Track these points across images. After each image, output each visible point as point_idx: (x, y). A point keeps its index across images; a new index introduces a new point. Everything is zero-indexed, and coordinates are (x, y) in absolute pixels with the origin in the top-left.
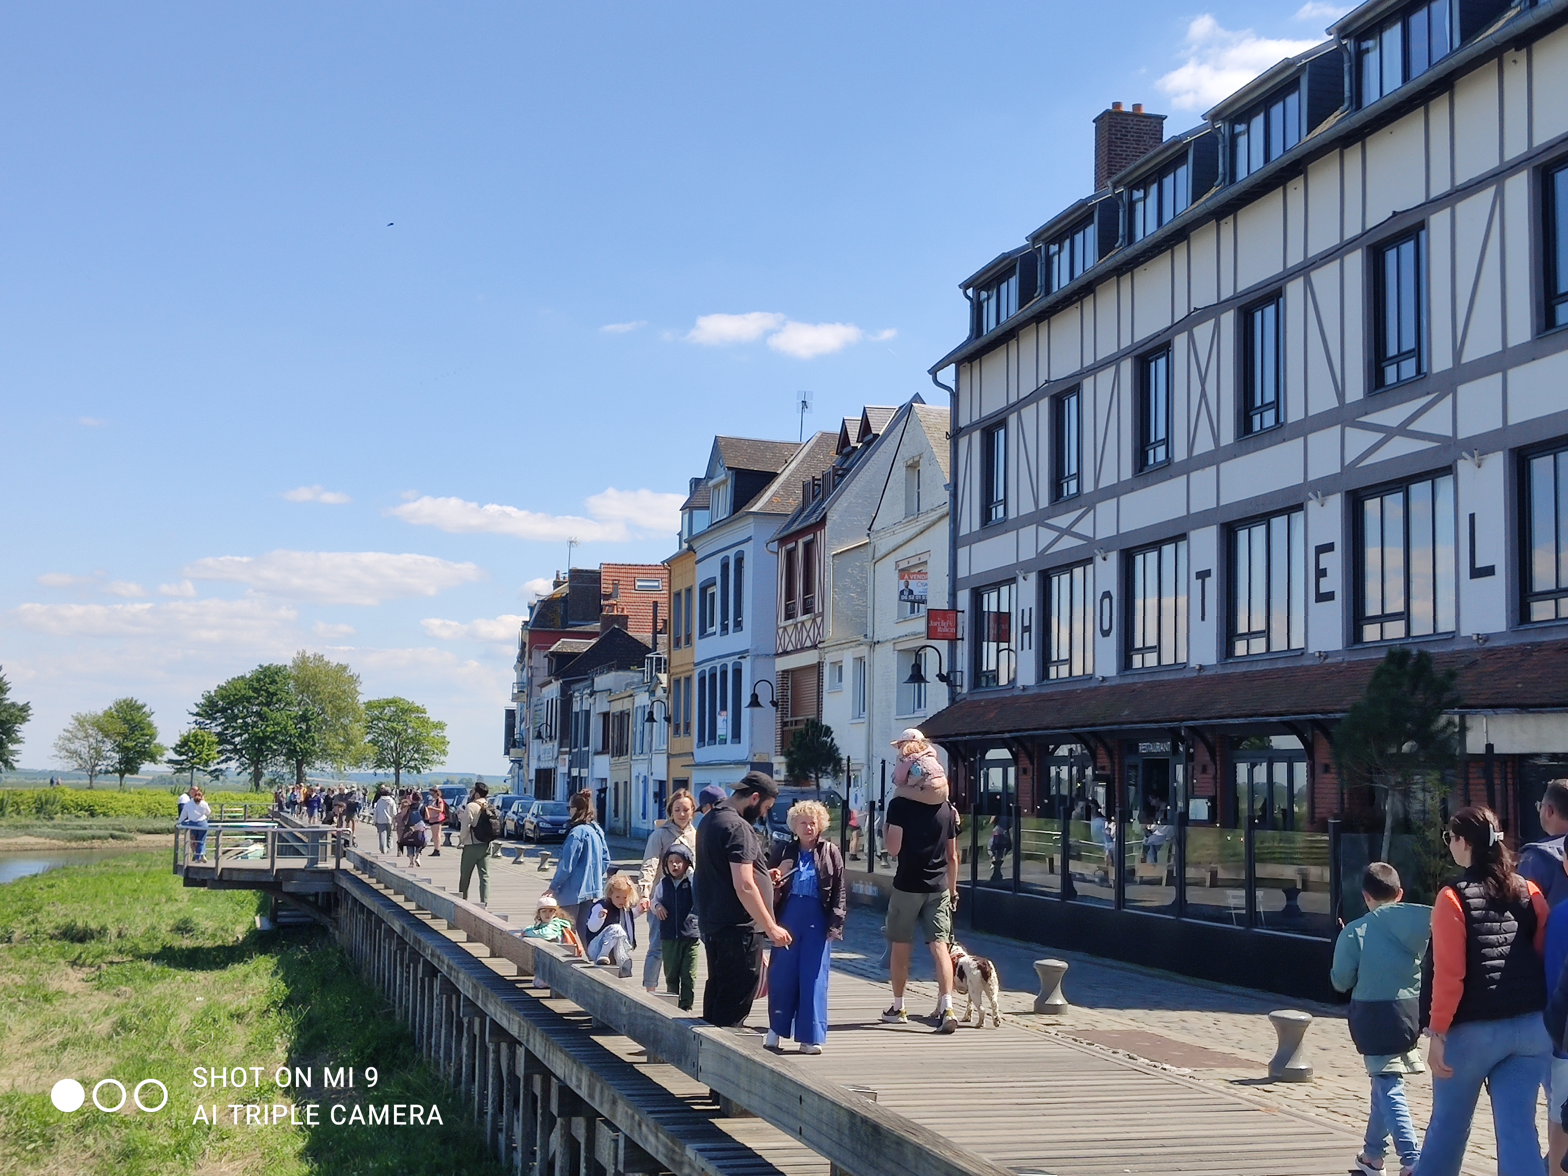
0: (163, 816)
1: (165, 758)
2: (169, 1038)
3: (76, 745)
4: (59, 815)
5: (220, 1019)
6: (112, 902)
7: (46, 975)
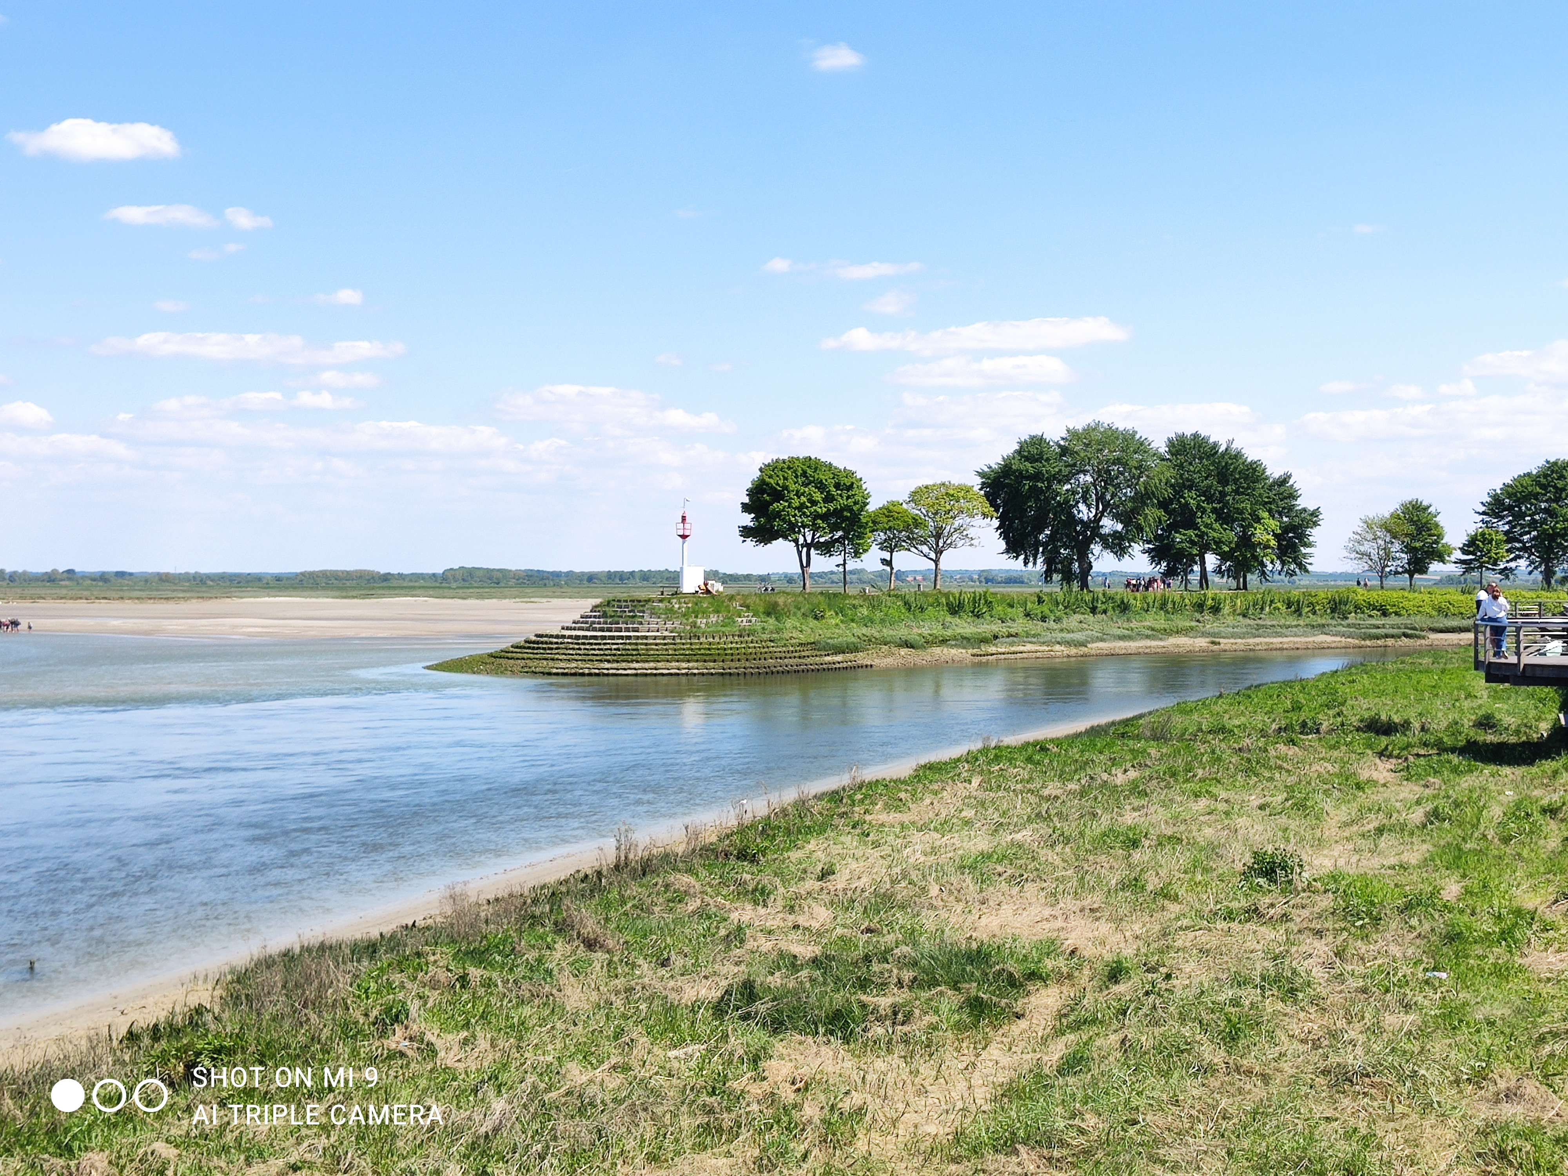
0: (1454, 615)
1: (1453, 558)
2: (1482, 829)
3: (1366, 547)
4: (1353, 614)
5: (1532, 814)
6: (1412, 697)
7: (1356, 765)
